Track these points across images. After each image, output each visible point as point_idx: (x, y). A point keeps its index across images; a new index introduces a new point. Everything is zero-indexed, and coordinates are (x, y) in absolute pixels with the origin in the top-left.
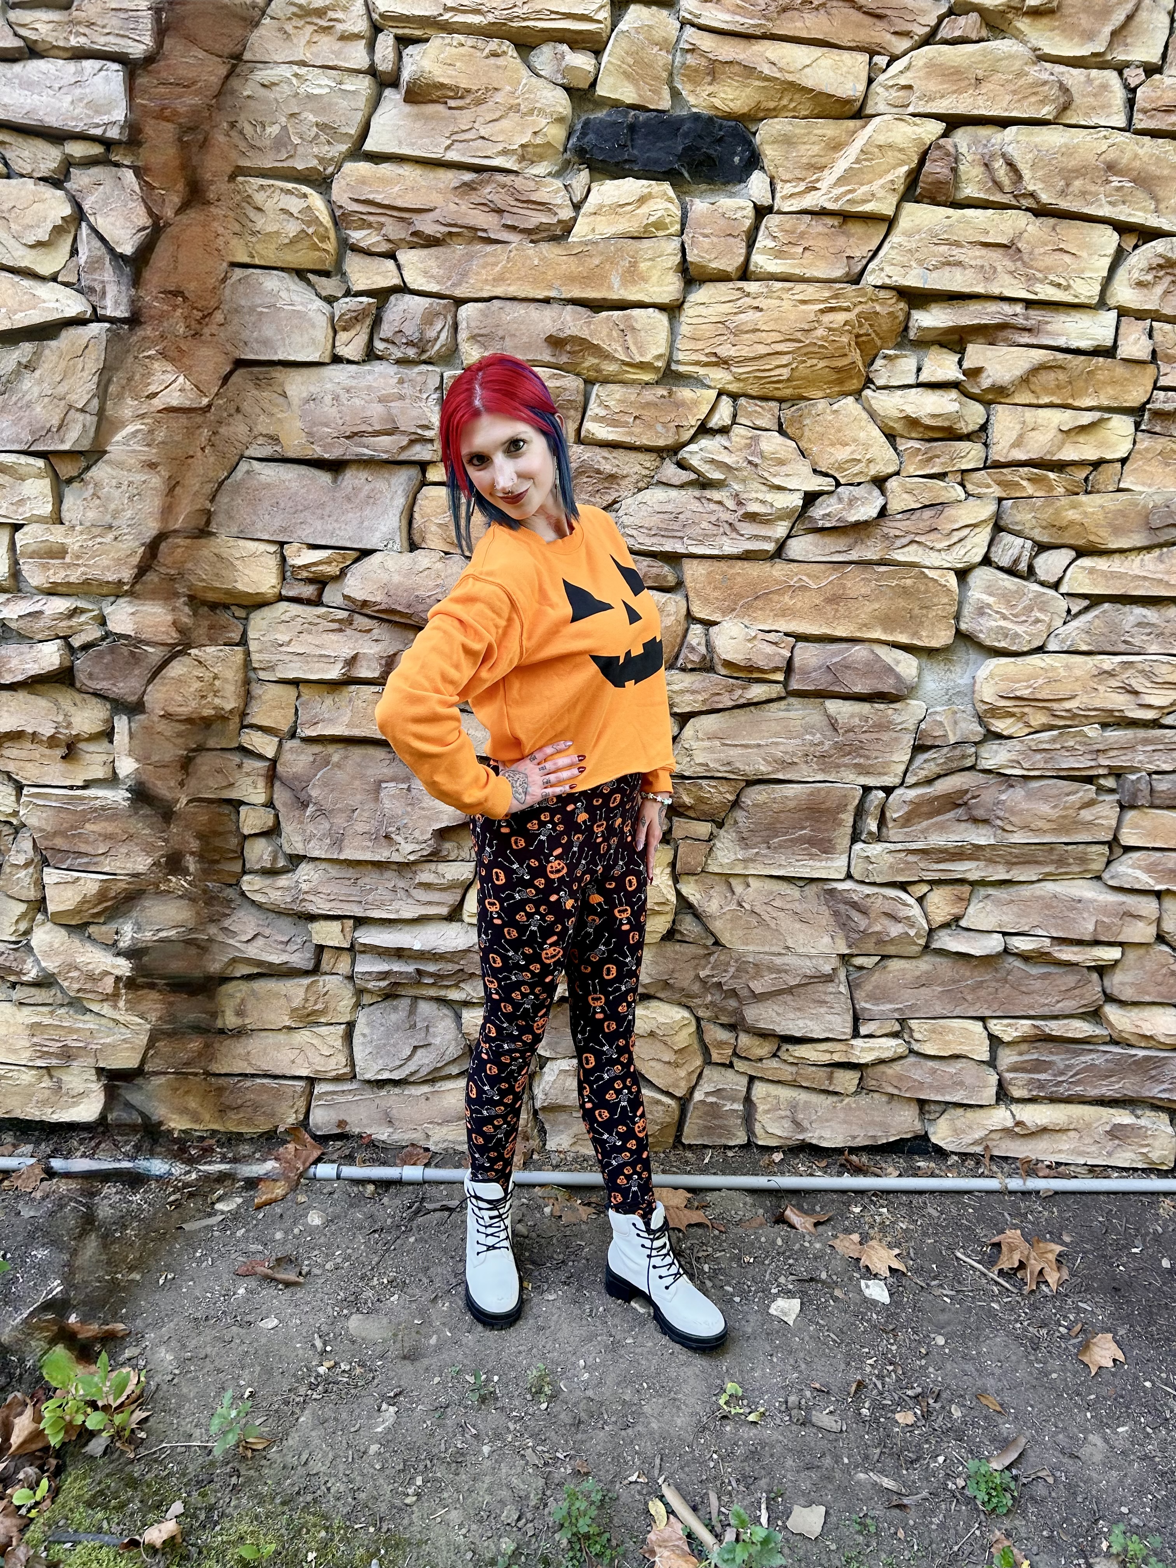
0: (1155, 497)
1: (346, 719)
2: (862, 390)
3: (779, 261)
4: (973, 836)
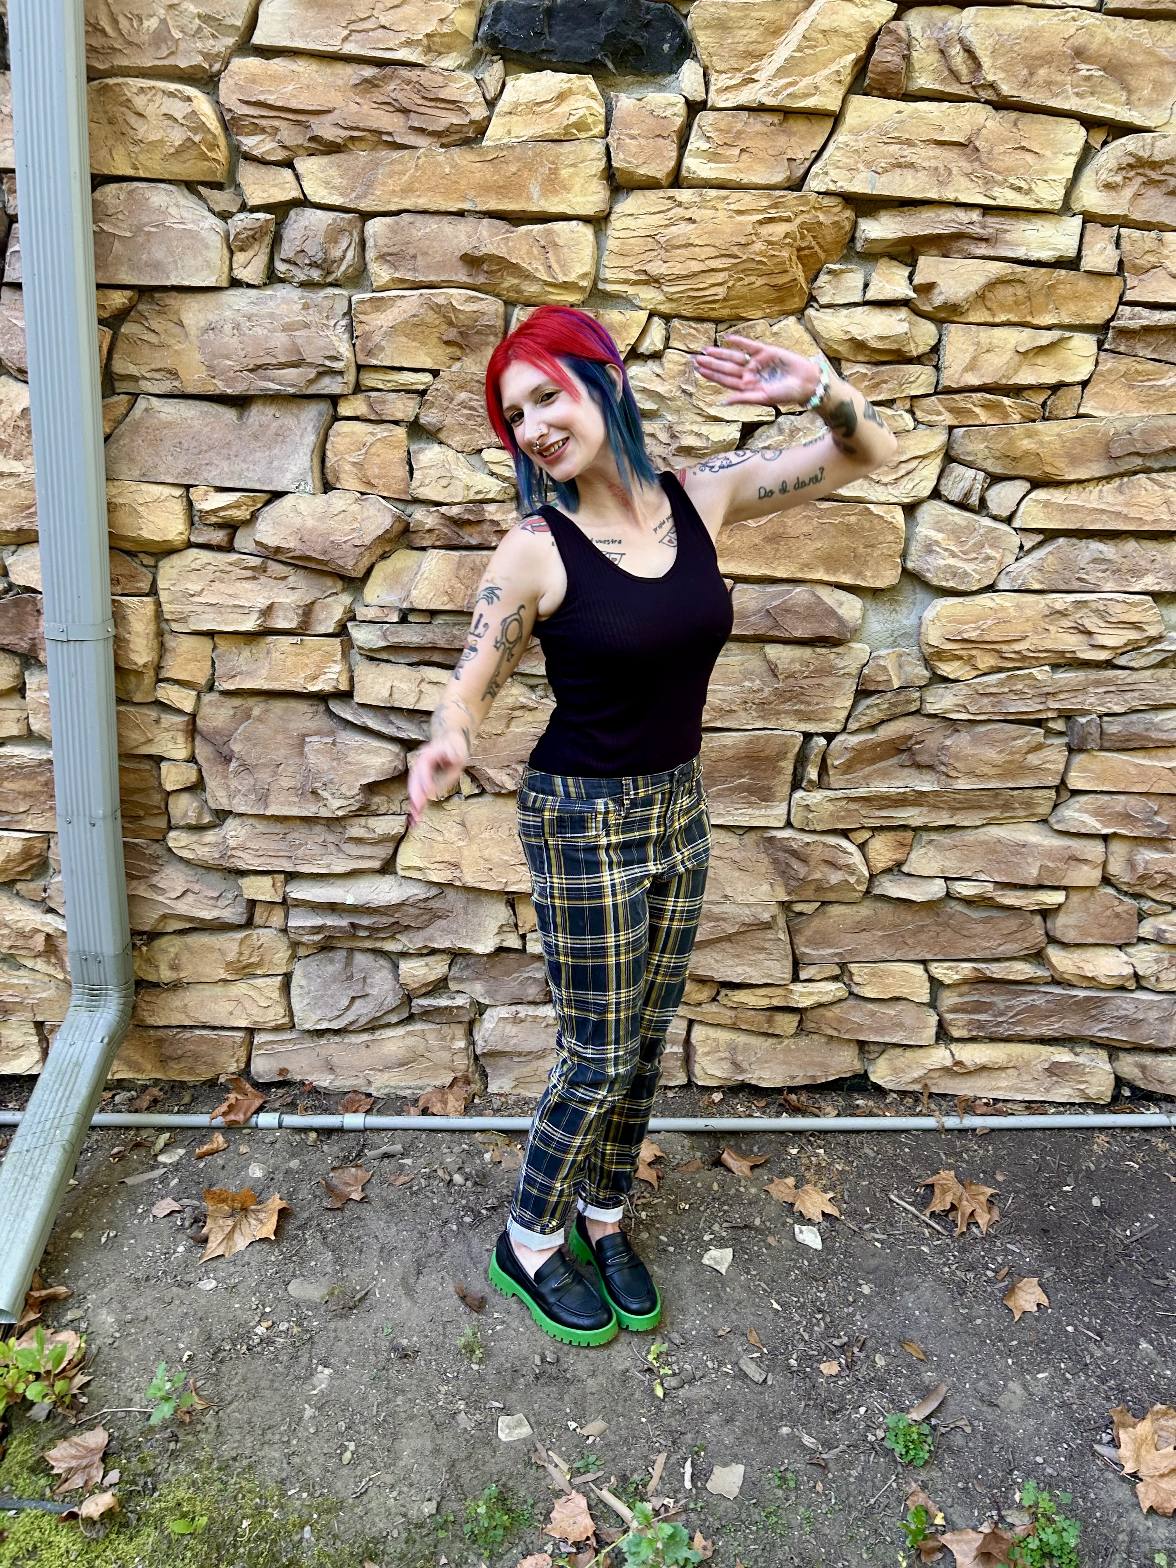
0: (1117, 424)
1: (264, 672)
2: (805, 308)
3: (713, 165)
4: (917, 782)
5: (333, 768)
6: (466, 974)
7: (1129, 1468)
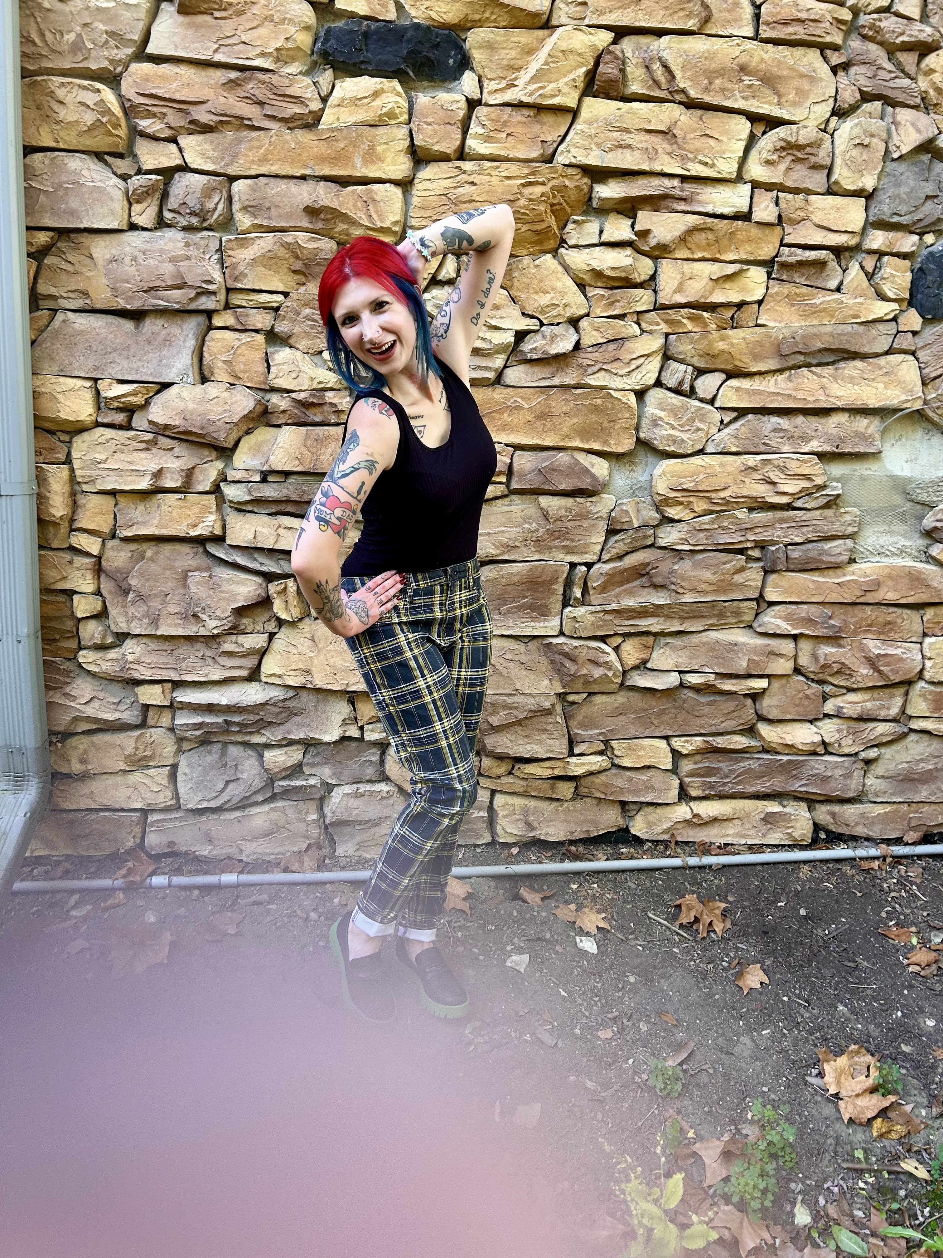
1: (156, 522)
2: (558, 248)
3: (488, 145)
4: (654, 598)
5: (210, 595)
6: (317, 760)
7: (832, 1091)
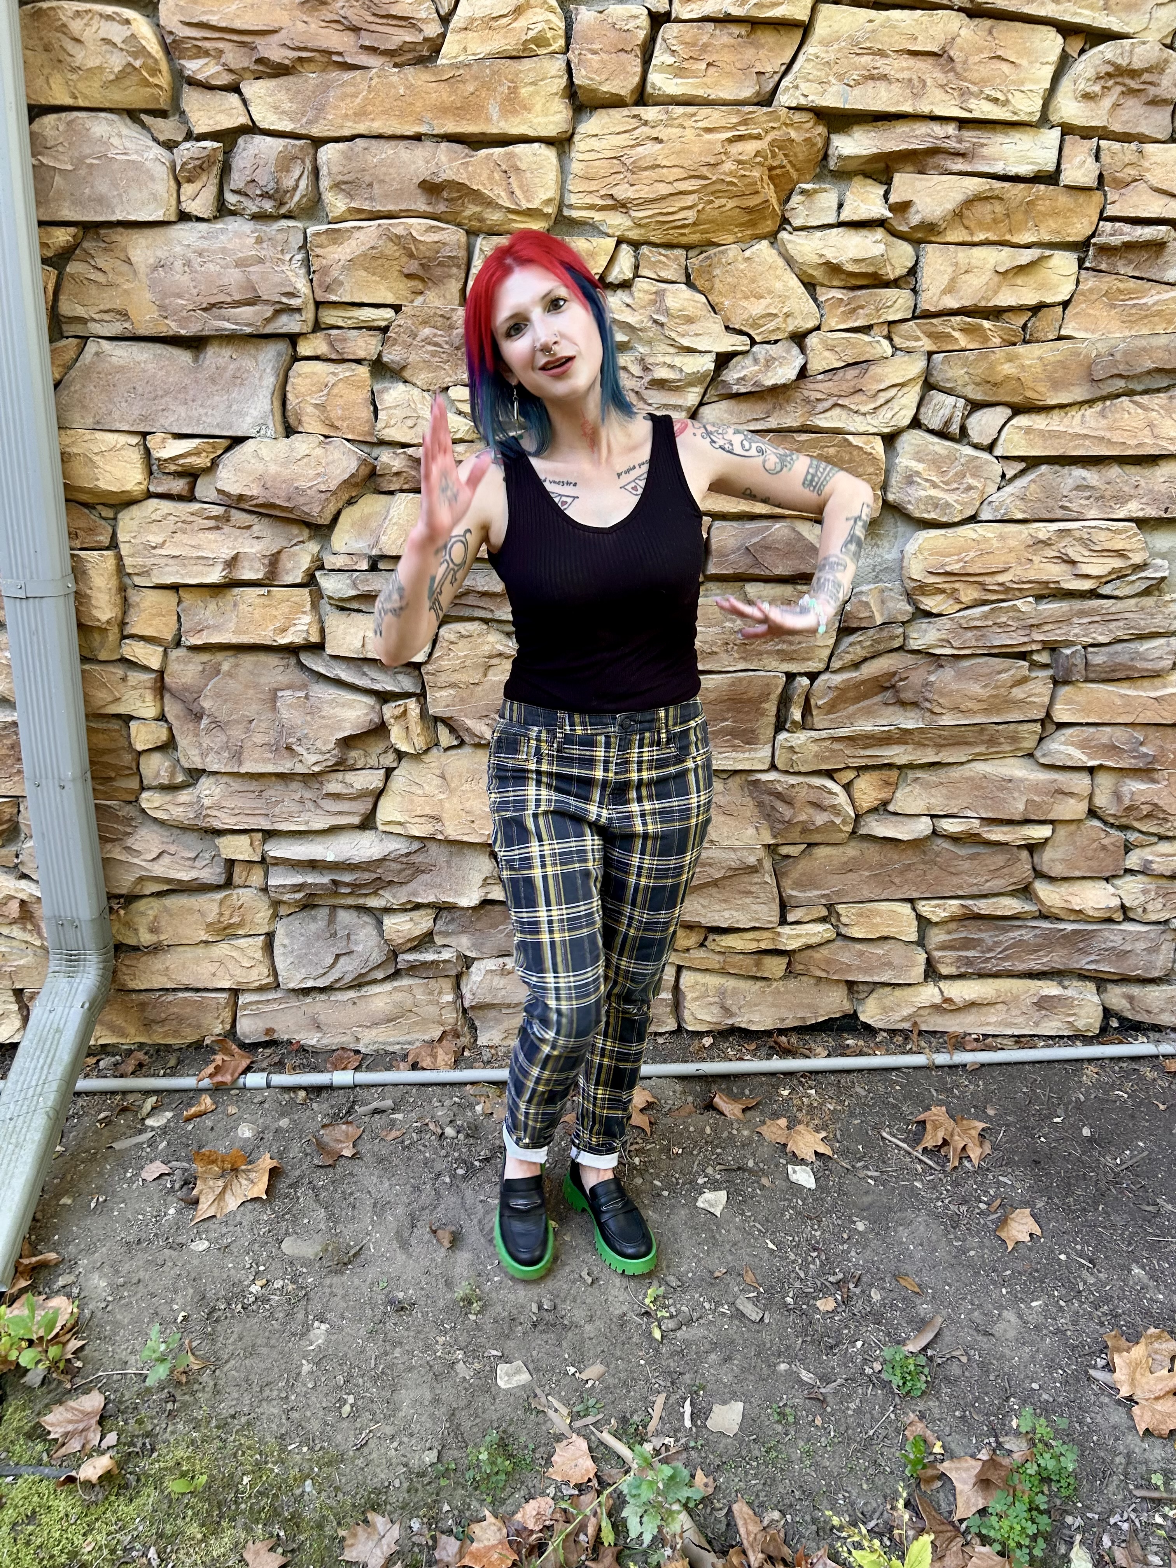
1: (232, 626)
2: (778, 232)
3: (679, 81)
4: (901, 720)
5: (307, 722)
6: (451, 928)
7: (1125, 1392)
